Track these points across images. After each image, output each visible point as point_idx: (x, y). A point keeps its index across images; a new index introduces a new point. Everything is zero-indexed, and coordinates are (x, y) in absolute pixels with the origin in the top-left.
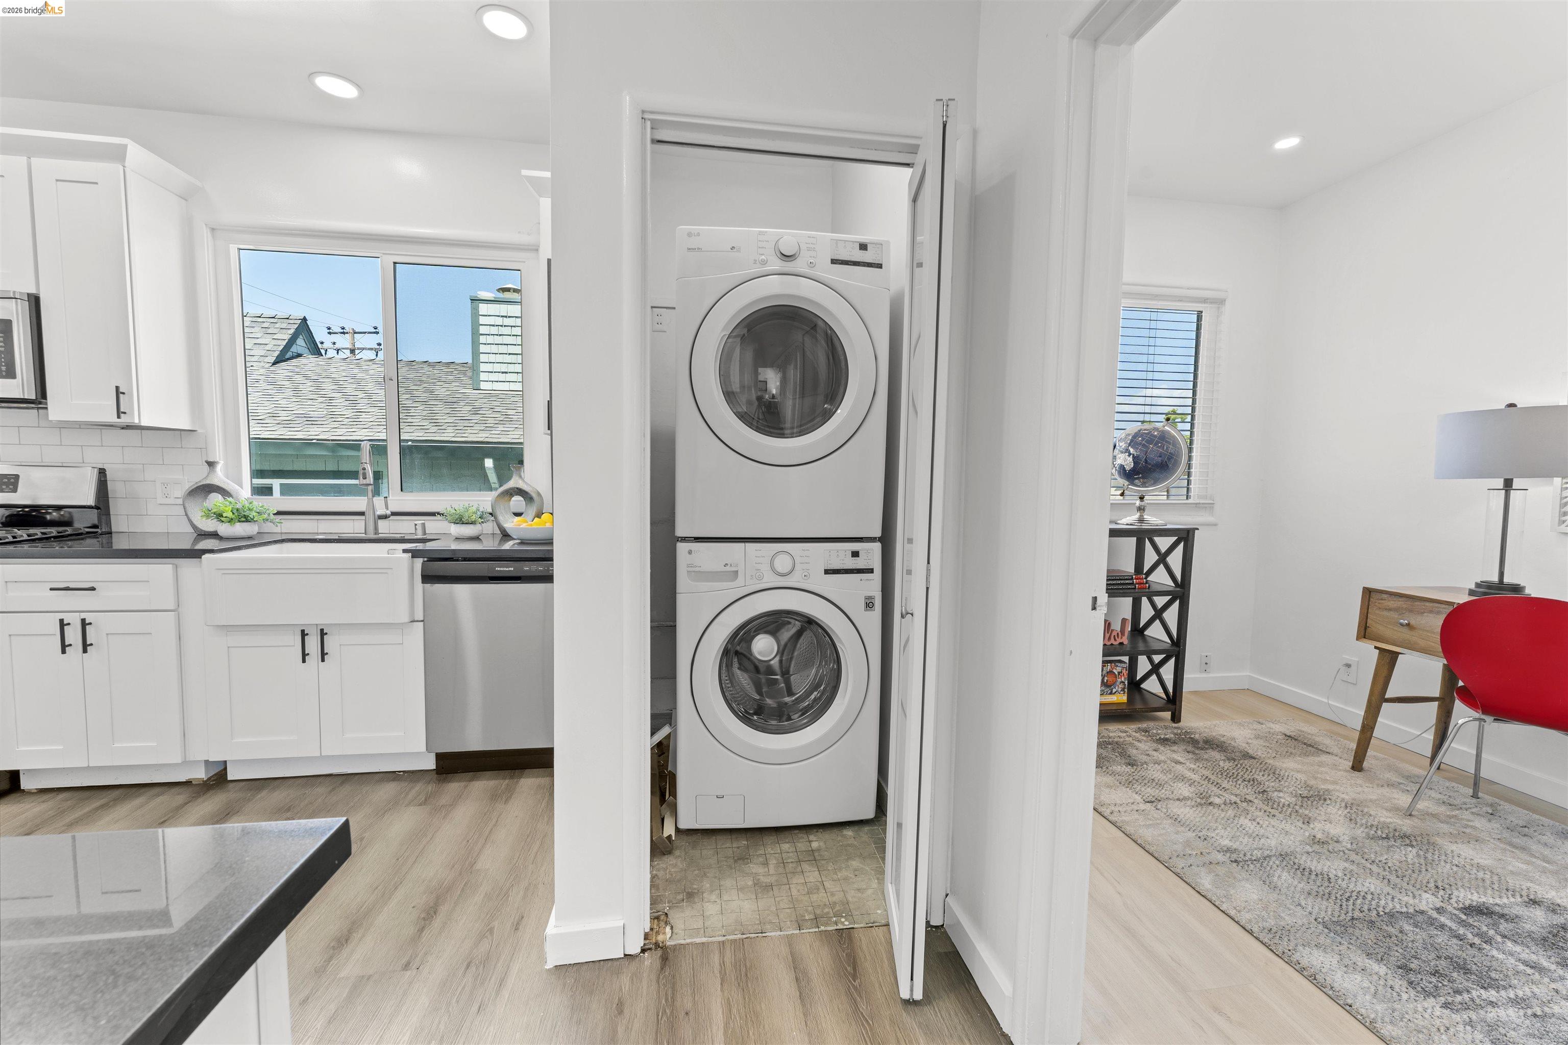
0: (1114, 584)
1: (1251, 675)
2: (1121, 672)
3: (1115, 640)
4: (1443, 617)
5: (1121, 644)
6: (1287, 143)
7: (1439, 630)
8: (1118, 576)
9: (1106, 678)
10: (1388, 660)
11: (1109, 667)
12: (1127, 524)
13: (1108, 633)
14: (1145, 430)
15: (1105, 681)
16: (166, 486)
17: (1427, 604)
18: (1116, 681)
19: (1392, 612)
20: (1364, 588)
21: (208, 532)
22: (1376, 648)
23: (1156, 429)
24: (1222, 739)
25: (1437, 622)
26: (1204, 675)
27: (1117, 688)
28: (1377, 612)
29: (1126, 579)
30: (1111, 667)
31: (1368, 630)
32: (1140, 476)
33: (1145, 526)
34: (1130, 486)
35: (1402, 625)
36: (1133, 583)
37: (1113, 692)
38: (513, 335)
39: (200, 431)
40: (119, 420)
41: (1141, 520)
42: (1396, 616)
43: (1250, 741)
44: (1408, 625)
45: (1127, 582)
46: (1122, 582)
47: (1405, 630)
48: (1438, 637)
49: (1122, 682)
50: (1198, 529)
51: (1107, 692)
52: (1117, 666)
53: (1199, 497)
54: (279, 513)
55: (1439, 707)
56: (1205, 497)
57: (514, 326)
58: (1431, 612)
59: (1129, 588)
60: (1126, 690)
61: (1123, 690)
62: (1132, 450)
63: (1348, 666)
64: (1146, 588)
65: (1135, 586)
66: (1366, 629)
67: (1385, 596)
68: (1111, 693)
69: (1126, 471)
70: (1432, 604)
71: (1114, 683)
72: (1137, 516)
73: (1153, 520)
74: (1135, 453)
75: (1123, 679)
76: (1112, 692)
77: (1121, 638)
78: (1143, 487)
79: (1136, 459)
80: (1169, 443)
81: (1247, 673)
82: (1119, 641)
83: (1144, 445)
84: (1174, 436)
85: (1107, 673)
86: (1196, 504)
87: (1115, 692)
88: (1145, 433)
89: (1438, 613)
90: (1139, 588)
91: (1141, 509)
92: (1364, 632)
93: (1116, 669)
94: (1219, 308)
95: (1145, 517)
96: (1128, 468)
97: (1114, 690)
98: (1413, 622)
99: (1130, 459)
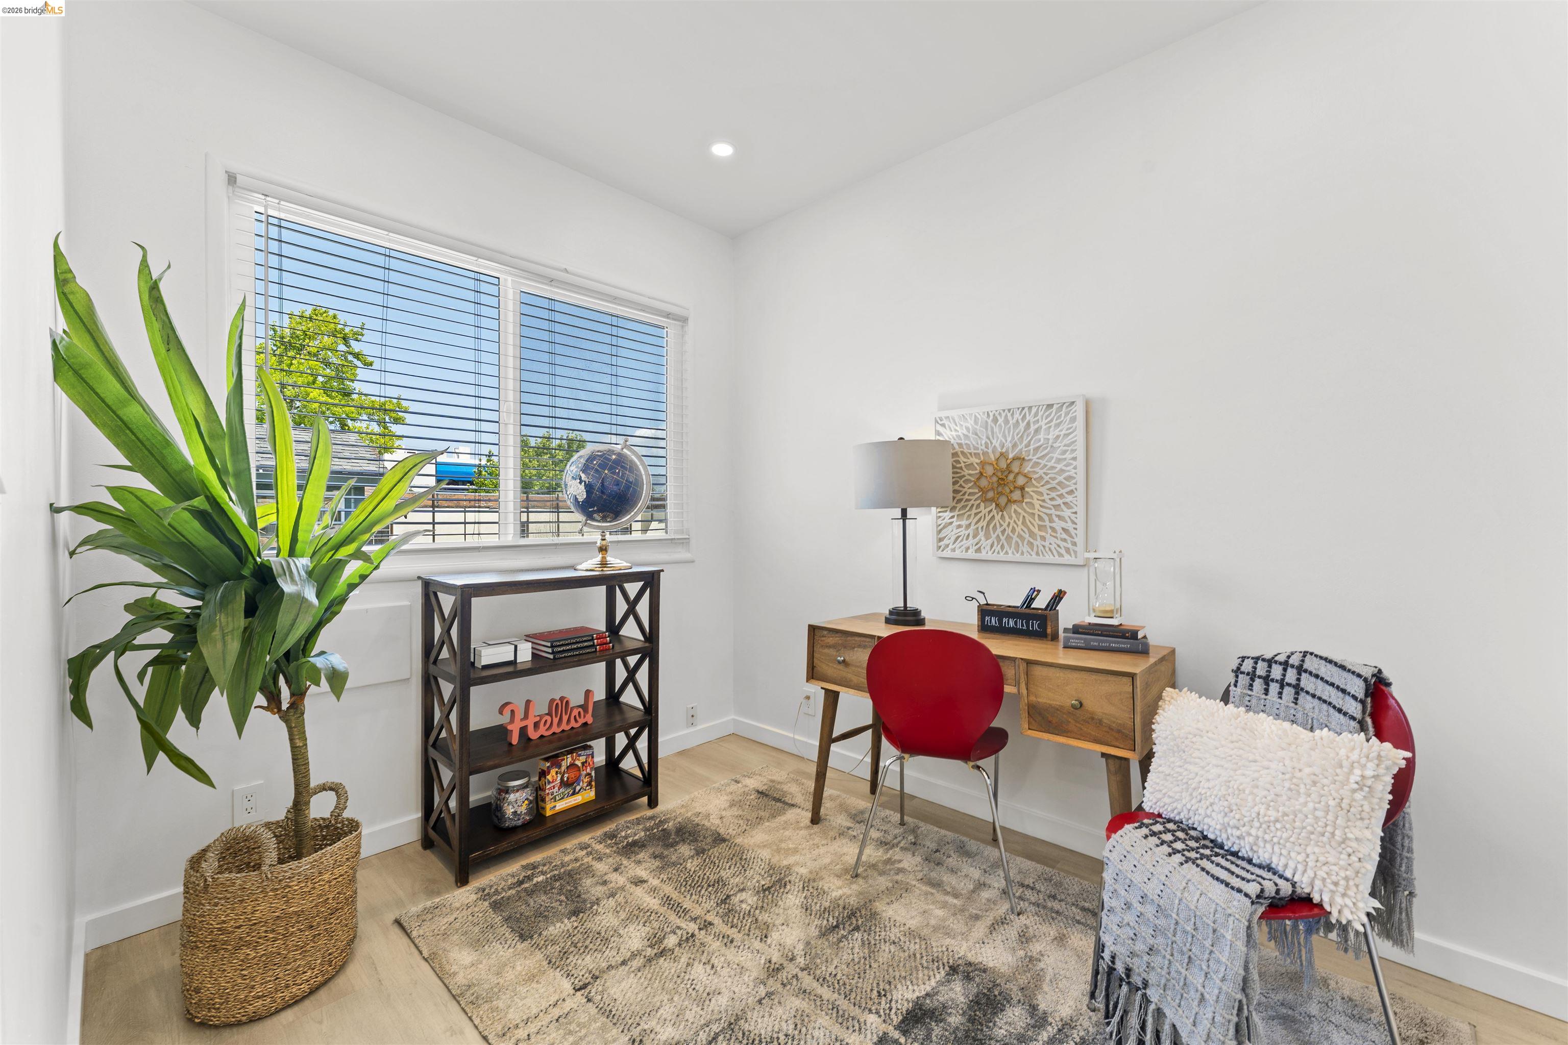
0: (568, 650)
1: (737, 718)
2: (586, 762)
3: (576, 721)
4: (869, 651)
5: (586, 724)
6: (722, 150)
7: (865, 665)
8: (573, 638)
9: (566, 775)
10: (832, 699)
11: (569, 760)
12: (587, 570)
13: (566, 714)
14: (598, 451)
15: (565, 779)
17: (857, 639)
18: (580, 775)
19: (831, 650)
20: (810, 626)
22: (822, 688)
23: (612, 452)
24: (697, 820)
25: (862, 656)
26: (692, 729)
27: (581, 783)
28: (821, 650)
29: (585, 641)
30: (572, 759)
31: (815, 669)
32: (595, 508)
33: (608, 571)
34: (588, 522)
35: (839, 662)
36: (593, 645)
37: (577, 791)
41: (604, 564)
42: (835, 653)
43: (724, 813)
44: (844, 661)
45: (586, 644)
46: (579, 645)
47: (841, 667)
48: (864, 672)
49: (589, 774)
50: (663, 571)
51: (568, 793)
52: (580, 755)
53: (676, 532)
55: (873, 732)
56: (682, 532)
58: (859, 646)
59: (588, 653)
60: (593, 783)
61: (589, 784)
62: (583, 476)
63: (808, 698)
64: (609, 649)
65: (596, 649)
66: (813, 669)
67: (825, 633)
68: (574, 794)
69: (579, 502)
70: (859, 639)
71: (577, 780)
72: (598, 558)
73: (618, 563)
74: (587, 481)
75: (588, 770)
76: (575, 791)
77: (585, 717)
78: (604, 522)
79: (589, 488)
80: (625, 468)
81: (733, 717)
82: (581, 721)
83: (597, 470)
84: (632, 461)
85: (568, 768)
86: (672, 539)
87: (580, 790)
88: (598, 455)
89: (865, 647)
90: (600, 651)
91: (603, 549)
92: (813, 674)
93: (579, 760)
94: (683, 327)
95: (608, 559)
96: (581, 499)
97: (578, 788)
98: (847, 659)
99: (582, 487)
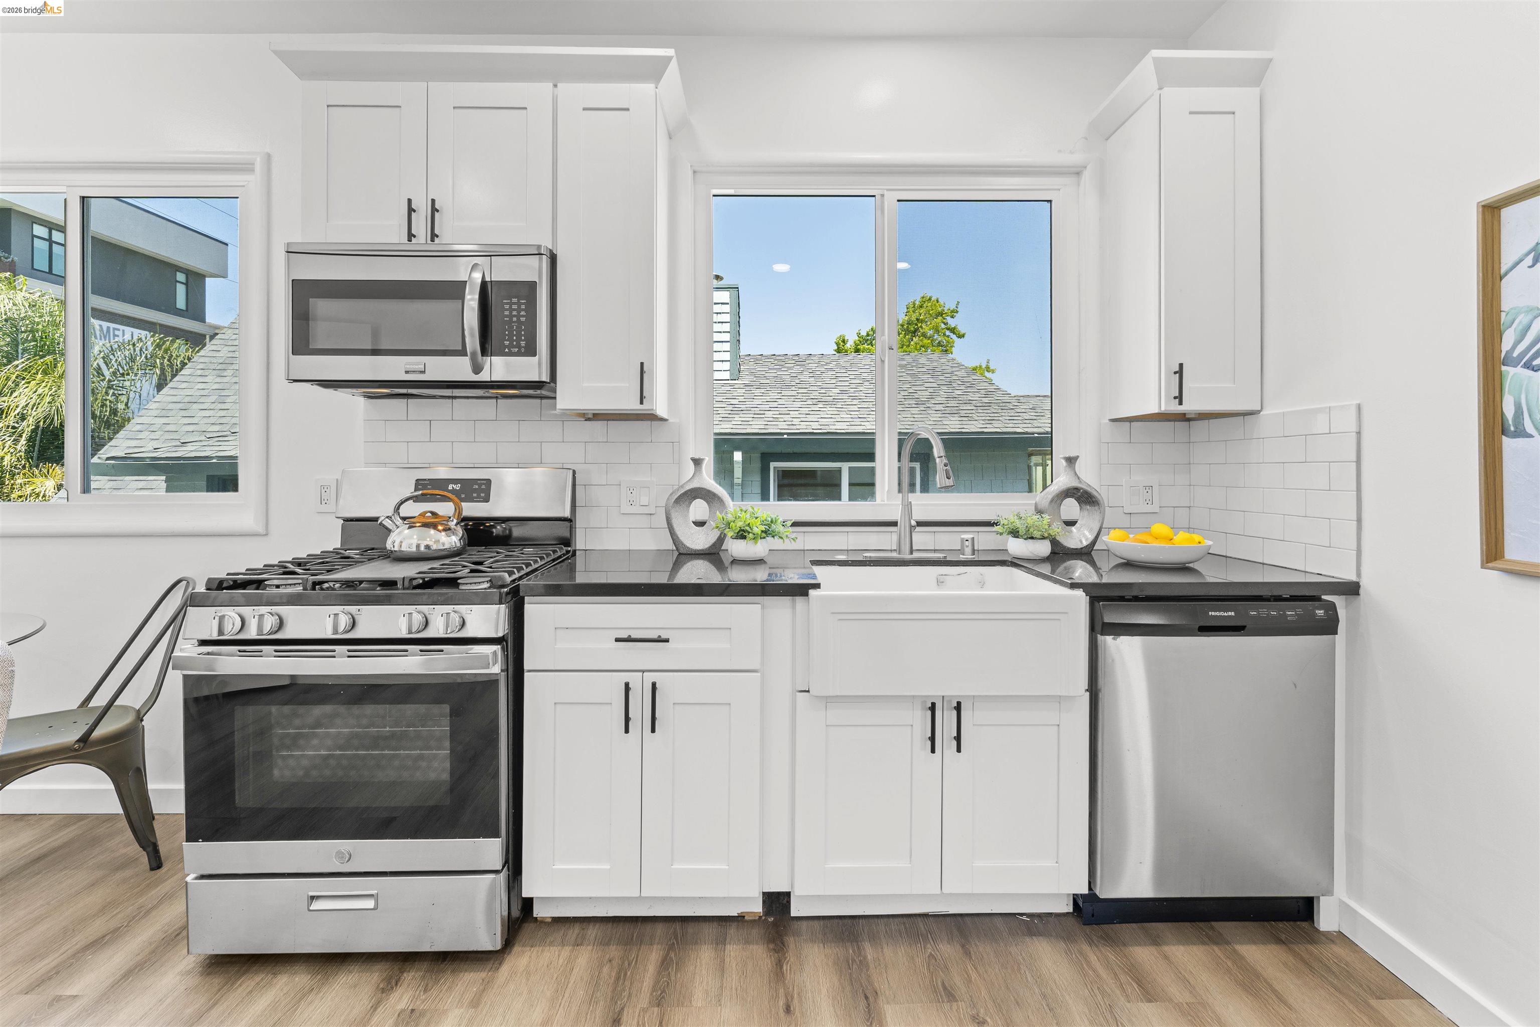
16: (631, 491)
21: (696, 550)
38: (719, 322)
39: (671, 420)
40: (641, 407)
54: (795, 524)
57: (720, 313)
